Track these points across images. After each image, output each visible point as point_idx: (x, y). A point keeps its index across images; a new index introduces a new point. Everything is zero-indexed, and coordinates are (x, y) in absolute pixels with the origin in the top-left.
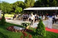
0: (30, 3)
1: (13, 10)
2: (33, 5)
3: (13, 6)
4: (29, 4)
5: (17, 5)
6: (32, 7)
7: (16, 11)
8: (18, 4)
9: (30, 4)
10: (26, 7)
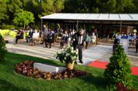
0: (55, 2)
1: (8, 17)
2: (60, 6)
3: (8, 8)
4: (51, 3)
5: (17, 4)
6: (60, 12)
7: (15, 21)
8: (21, 3)
9: (54, 5)
10: (44, 12)
